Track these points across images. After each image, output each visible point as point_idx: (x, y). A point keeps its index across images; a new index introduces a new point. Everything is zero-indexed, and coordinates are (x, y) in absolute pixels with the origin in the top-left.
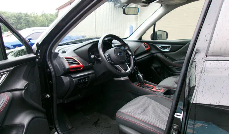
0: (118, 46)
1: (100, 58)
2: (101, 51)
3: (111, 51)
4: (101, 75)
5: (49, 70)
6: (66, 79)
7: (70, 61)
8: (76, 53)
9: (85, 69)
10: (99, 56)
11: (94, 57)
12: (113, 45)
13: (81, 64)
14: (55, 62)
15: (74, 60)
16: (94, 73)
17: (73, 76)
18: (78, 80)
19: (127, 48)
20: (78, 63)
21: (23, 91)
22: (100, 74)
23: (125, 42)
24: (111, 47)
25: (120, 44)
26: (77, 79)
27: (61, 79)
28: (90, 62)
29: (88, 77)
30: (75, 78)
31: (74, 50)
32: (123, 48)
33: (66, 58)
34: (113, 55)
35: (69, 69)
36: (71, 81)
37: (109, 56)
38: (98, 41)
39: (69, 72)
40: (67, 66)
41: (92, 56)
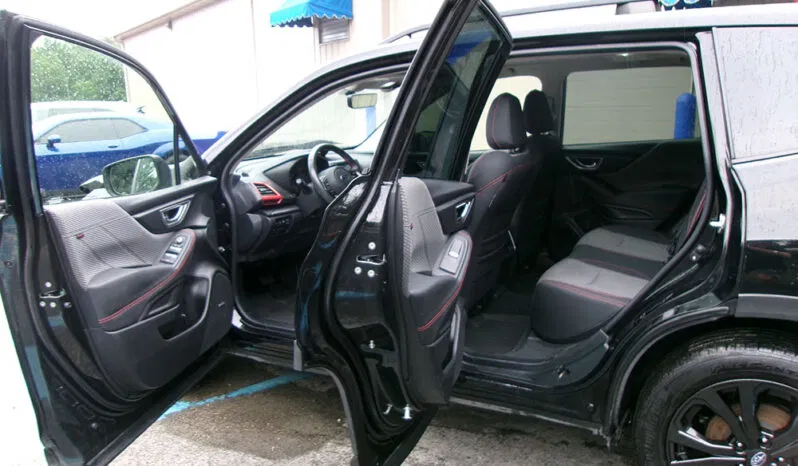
0: (339, 164)
1: (310, 185)
2: (313, 173)
3: (329, 173)
4: (312, 214)
5: (223, 204)
6: (255, 219)
7: (262, 190)
8: (269, 177)
9: (285, 204)
10: (309, 179)
11: (302, 183)
12: (330, 162)
13: (279, 195)
14: (236, 191)
15: (266, 187)
16: (299, 211)
17: (268, 213)
18: (277, 220)
19: (355, 168)
20: (273, 193)
21: (206, 230)
22: (310, 212)
23: (351, 155)
24: (327, 166)
25: (342, 160)
26: (274, 218)
27: (248, 218)
28: (292, 192)
29: (290, 217)
30: (270, 216)
31: (264, 172)
32: (348, 167)
33: (256, 185)
34: (333, 180)
35: (261, 202)
36: (264, 221)
37: (326, 182)
38: (307, 156)
39: (260, 207)
40: (259, 197)
41: (299, 181)
